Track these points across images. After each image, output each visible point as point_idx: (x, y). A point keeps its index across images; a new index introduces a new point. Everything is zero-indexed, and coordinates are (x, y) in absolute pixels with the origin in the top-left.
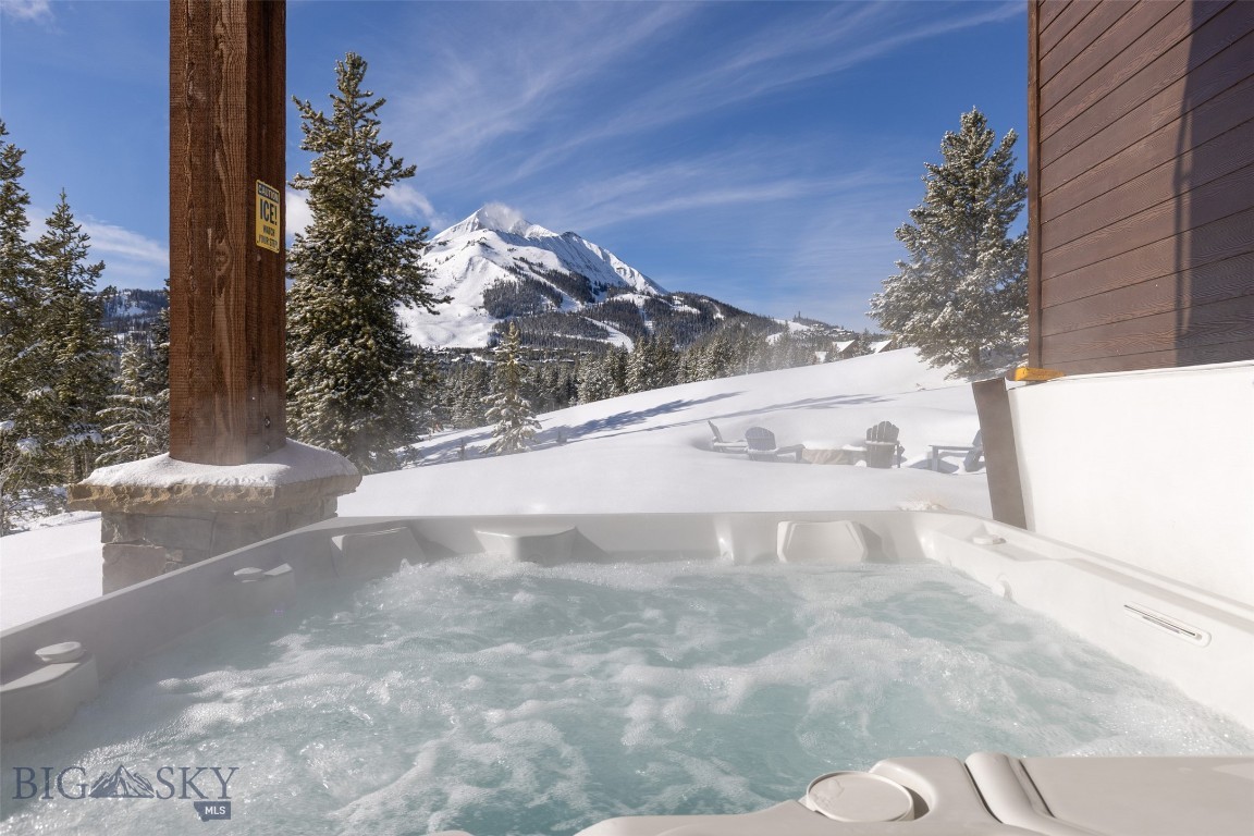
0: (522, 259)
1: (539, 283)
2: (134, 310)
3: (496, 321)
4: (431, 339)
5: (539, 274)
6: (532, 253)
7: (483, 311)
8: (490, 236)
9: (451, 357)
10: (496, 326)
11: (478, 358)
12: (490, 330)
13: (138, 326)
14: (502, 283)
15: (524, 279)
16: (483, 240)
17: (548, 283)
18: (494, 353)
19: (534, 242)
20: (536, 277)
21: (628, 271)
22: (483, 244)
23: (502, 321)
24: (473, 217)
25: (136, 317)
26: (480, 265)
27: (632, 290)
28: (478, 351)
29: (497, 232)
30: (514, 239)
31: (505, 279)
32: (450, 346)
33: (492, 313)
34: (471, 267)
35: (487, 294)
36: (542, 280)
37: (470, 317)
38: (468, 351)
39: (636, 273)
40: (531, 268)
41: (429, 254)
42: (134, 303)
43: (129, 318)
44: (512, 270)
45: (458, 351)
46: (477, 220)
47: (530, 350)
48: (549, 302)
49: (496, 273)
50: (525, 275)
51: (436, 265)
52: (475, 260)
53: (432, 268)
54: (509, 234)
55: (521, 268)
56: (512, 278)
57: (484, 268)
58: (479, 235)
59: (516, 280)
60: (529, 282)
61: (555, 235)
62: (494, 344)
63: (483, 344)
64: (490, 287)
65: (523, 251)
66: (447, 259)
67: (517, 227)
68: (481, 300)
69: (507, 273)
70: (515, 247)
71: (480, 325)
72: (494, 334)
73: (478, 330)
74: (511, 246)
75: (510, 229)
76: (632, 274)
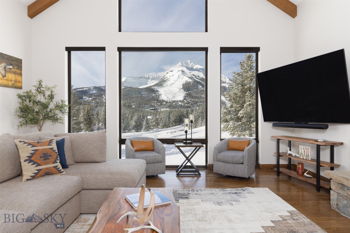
0: (193, 75)
1: (198, 81)
2: (94, 92)
3: (186, 92)
4: (168, 98)
5: (198, 79)
6: (196, 73)
7: (182, 90)
8: (185, 69)
9: (172, 103)
10: (186, 94)
11: (180, 103)
12: (184, 95)
13: (95, 96)
14: (187, 82)
15: (193, 80)
16: (182, 70)
17: (200, 81)
18: (184, 102)
19: (197, 70)
20: (197, 80)
21: (224, 77)
22: (182, 71)
23: (187, 92)
24: (180, 63)
25: (95, 93)
26: (181, 77)
27: (225, 83)
28: (180, 101)
29: (186, 67)
30: (191, 69)
31: (188, 81)
32: (172, 100)
33: (185, 90)
34: (179, 78)
35: (183, 85)
36: (199, 80)
37: (179, 91)
38: (177, 101)
39: (226, 77)
40: (196, 77)
41: (168, 74)
42: (94, 90)
43: (93, 94)
44: (190, 78)
45: (174, 101)
46: (181, 64)
47: (195, 101)
48: (200, 87)
49: (186, 79)
50: (194, 79)
51: (169, 77)
52: (180, 75)
53: (168, 78)
54: (190, 68)
55: (193, 77)
56: (190, 80)
57: (183, 78)
58: (181, 68)
59: (191, 81)
60: (195, 81)
61: (203, 67)
62: (185, 99)
63: (182, 99)
64: (184, 83)
65: (193, 73)
66: (172, 76)
67: (192, 66)
68: (182, 87)
69: (189, 79)
70: (191, 71)
71: (181, 94)
72: (185, 96)
73: (181, 95)
74: (190, 71)
75: (190, 66)
76: (225, 78)
